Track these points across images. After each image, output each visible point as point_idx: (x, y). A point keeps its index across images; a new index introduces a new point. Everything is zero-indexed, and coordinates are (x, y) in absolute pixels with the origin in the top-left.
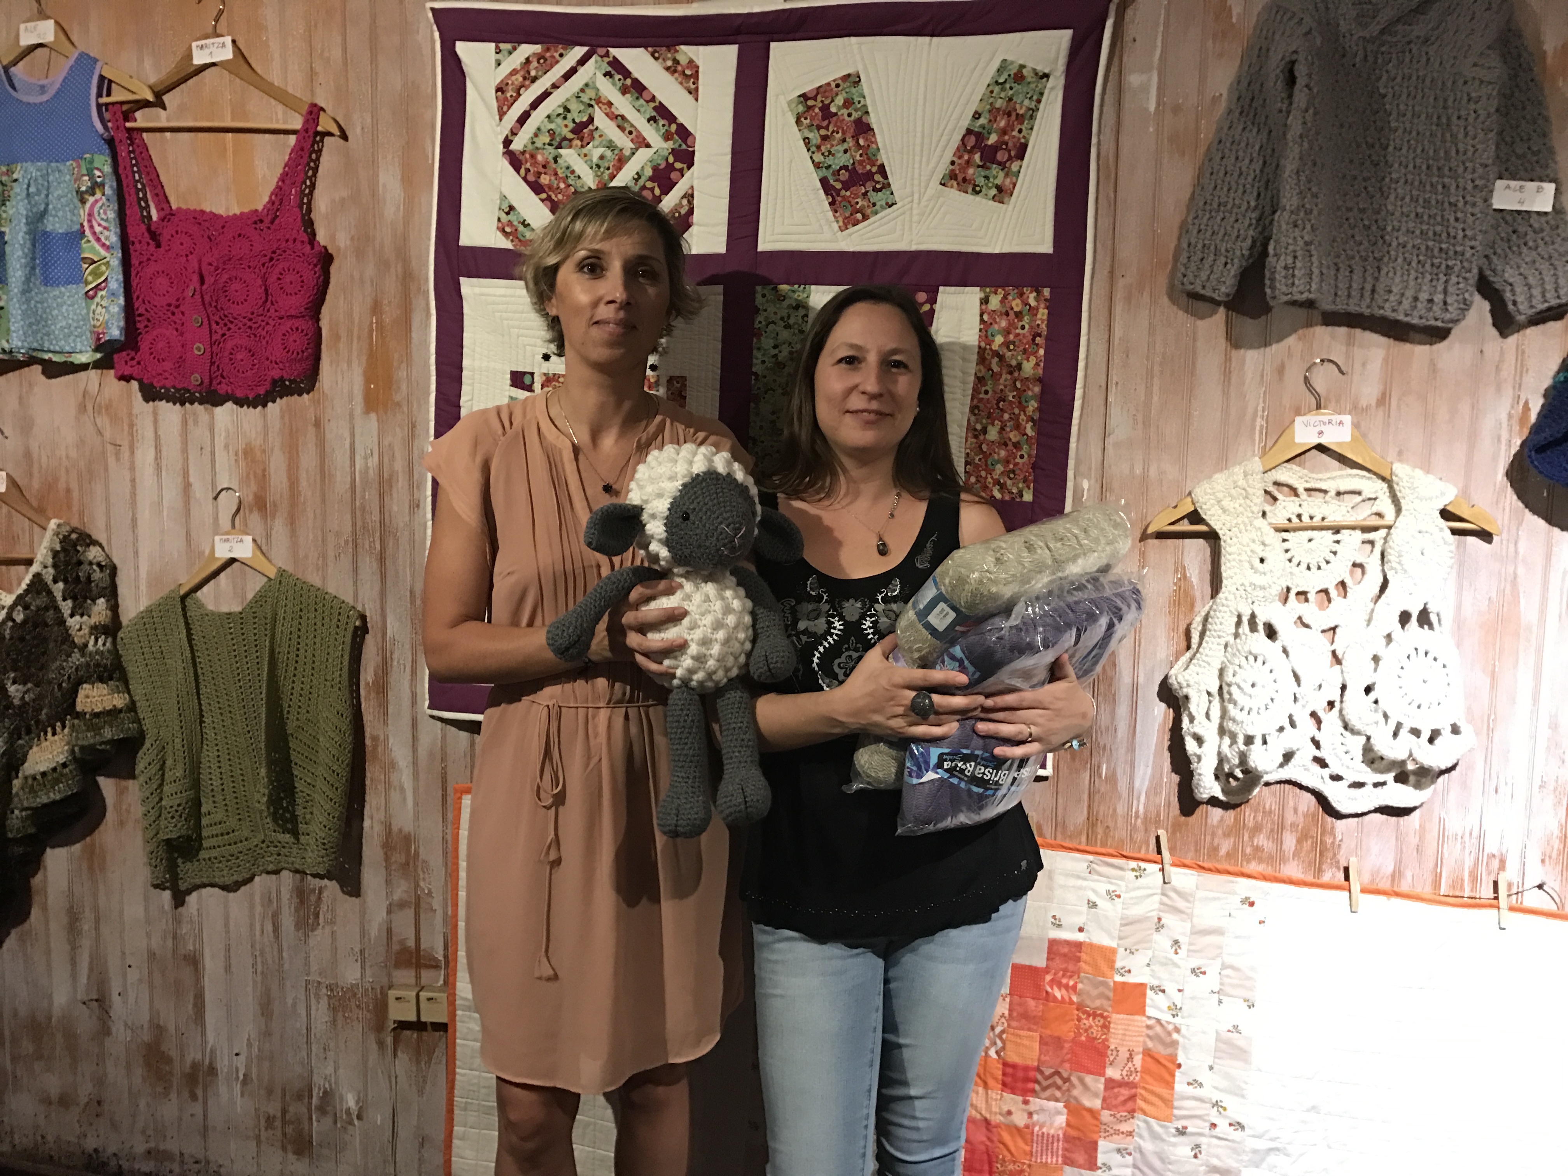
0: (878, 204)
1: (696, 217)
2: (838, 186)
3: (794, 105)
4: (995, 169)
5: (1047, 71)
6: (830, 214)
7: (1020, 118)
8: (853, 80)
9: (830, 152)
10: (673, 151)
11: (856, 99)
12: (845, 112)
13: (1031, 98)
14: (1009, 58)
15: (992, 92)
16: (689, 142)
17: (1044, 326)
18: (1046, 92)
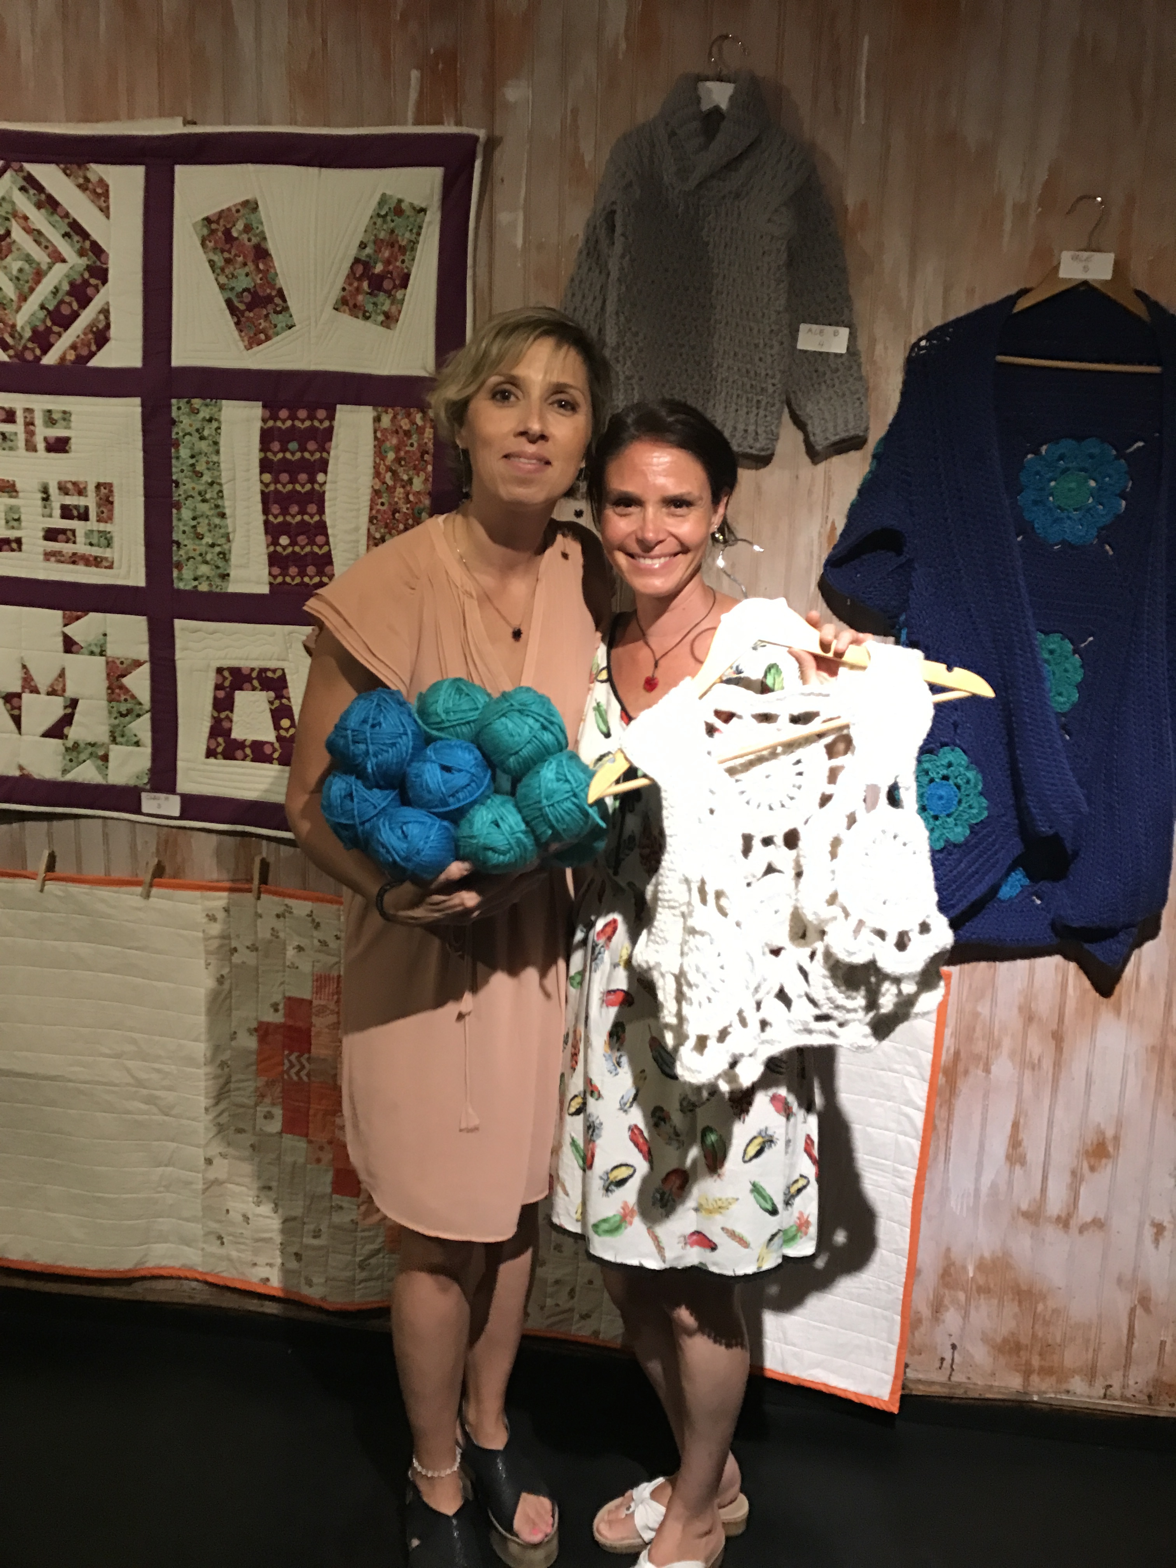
0: (279, 326)
1: (113, 332)
2: (242, 307)
3: (199, 228)
4: (382, 297)
5: (423, 205)
6: (236, 333)
7: (403, 250)
8: (251, 206)
9: (233, 275)
10: (88, 268)
11: (255, 225)
12: (245, 237)
13: (411, 230)
14: (388, 192)
15: (375, 223)
16: (103, 259)
17: (430, 445)
18: (425, 225)
